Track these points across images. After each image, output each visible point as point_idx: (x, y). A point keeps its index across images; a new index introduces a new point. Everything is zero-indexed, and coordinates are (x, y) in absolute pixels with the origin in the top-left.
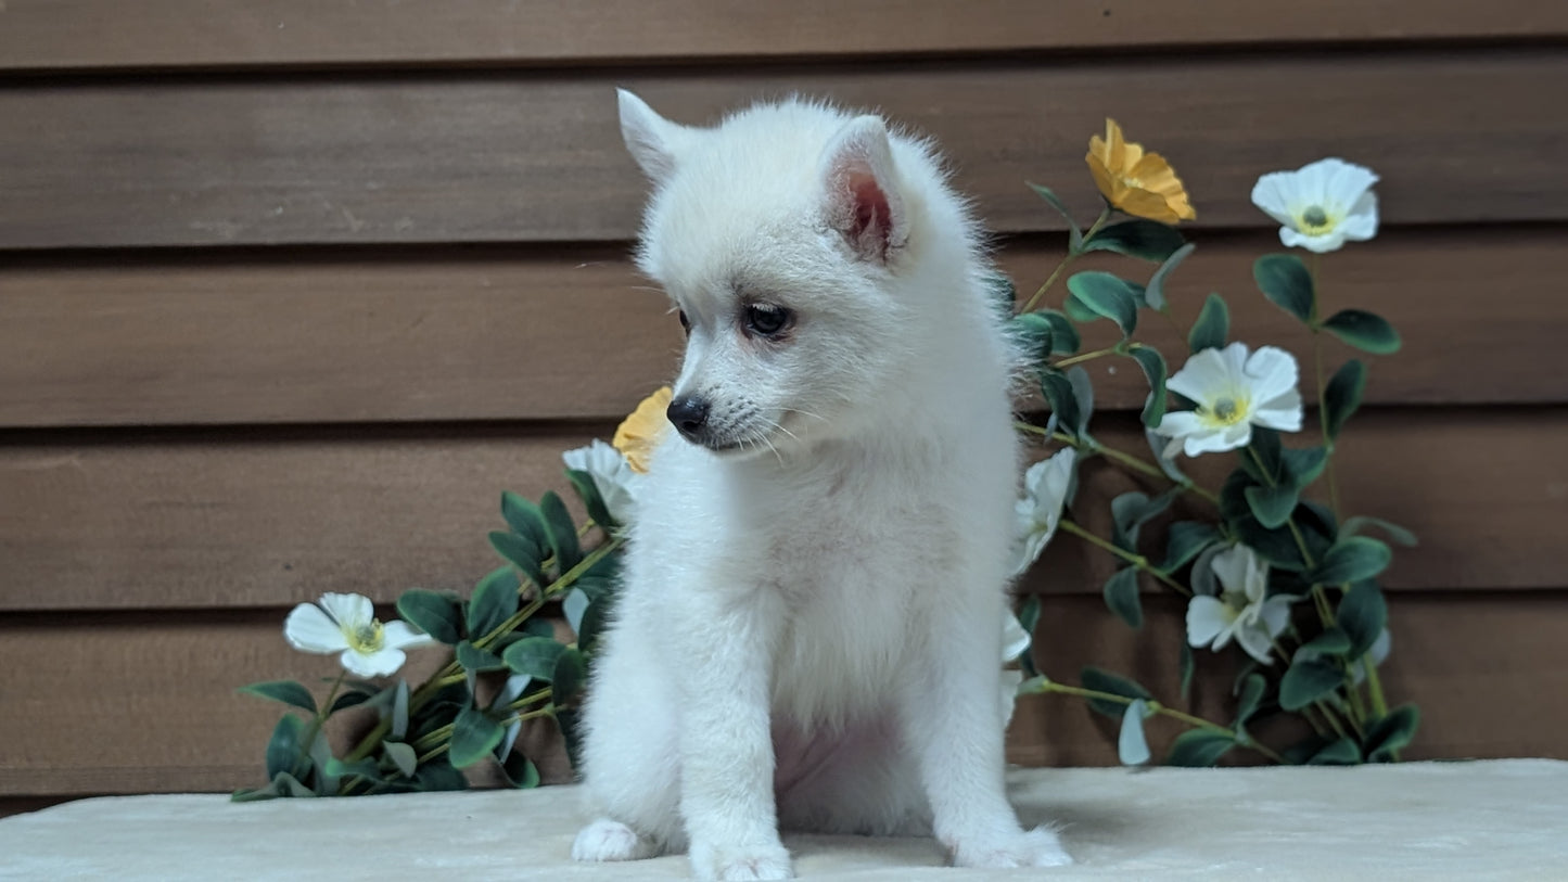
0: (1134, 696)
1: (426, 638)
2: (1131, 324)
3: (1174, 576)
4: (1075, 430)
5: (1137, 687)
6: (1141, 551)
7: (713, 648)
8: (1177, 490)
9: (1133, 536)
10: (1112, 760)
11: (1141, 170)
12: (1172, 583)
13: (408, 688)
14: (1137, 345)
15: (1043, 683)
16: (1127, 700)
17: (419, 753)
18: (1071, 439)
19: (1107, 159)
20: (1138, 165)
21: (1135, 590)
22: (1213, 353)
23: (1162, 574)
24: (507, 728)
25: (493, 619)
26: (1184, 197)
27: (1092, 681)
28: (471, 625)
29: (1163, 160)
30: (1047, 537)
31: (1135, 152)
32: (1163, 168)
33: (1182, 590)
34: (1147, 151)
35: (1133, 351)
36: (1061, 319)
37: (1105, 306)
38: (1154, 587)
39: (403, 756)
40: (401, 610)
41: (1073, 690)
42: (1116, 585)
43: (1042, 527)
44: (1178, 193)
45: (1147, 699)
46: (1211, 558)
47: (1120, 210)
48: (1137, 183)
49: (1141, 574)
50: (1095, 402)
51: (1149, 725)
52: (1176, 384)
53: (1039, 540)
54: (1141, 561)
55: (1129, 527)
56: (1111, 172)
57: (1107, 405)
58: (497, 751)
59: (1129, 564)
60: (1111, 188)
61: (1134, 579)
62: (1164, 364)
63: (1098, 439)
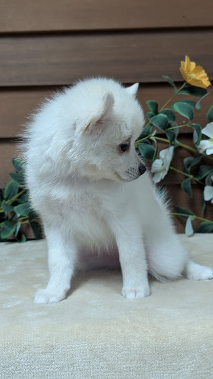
0: (189, 214)
2: (192, 118)
3: (201, 180)
4: (173, 139)
5: (190, 211)
6: (192, 174)
8: (202, 156)
9: (189, 169)
10: (183, 232)
12: (200, 182)
14: (193, 124)
16: (187, 216)
18: (172, 142)
19: (185, 69)
20: (194, 70)
21: (190, 185)
23: (197, 179)
24: (16, 226)
26: (207, 79)
27: (178, 210)
28: (5, 196)
29: (201, 68)
30: (166, 173)
31: (193, 64)
32: (201, 70)
33: (203, 184)
34: (197, 64)
35: (192, 126)
36: (170, 111)
37: (184, 113)
38: (194, 182)
42: (185, 183)
43: (164, 170)
44: (205, 78)
45: (192, 215)
46: (211, 176)
47: (189, 84)
48: (194, 75)
49: (192, 180)
50: (179, 132)
51: (193, 223)
52: (204, 132)
53: (163, 174)
54: (191, 177)
55: (188, 166)
56: (186, 72)
57: (183, 132)
58: (14, 233)
59: (187, 177)
60: (187, 78)
61: (190, 183)
62: (201, 127)
63: (180, 141)
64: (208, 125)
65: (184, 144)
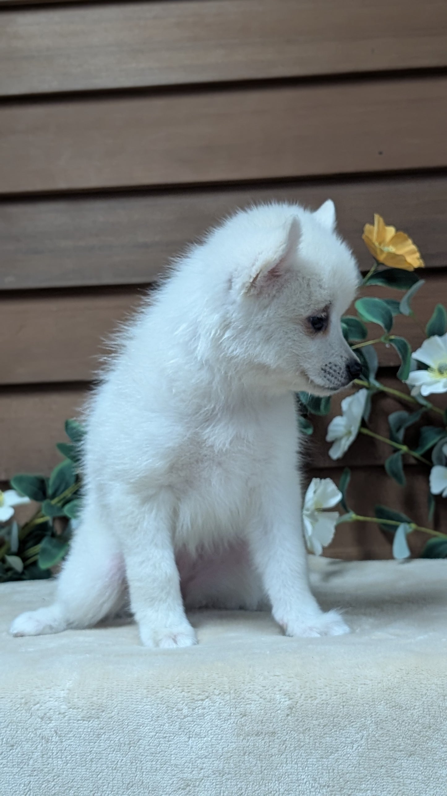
0: (402, 521)
1: (26, 500)
2: (389, 325)
3: (424, 456)
4: (367, 377)
5: (404, 516)
6: (405, 442)
7: (138, 523)
8: (424, 409)
9: (401, 435)
10: (389, 556)
11: (394, 241)
12: (423, 460)
13: (18, 525)
14: (393, 337)
15: (352, 516)
16: (398, 523)
17: (24, 560)
18: (365, 383)
19: (374, 237)
20: (393, 238)
21: (400, 464)
22: (436, 339)
23: (417, 454)
25: (62, 488)
26: (418, 255)
27: (380, 514)
28: (50, 491)
29: (406, 235)
30: (352, 438)
31: (391, 231)
32: (406, 240)
33: (427, 463)
34: (397, 230)
35: (391, 341)
36: (356, 321)
38: (413, 461)
39: (16, 562)
40: (13, 484)
41: (368, 519)
42: (391, 461)
43: (349, 433)
44: (414, 253)
45: (409, 523)
46: (442, 446)
47: (383, 264)
48: (392, 249)
49: (404, 456)
50: (379, 363)
51: (409, 538)
52: (418, 355)
53: (347, 440)
54: (404, 448)
55: (398, 430)
56: (377, 244)
57: (385, 364)
59: (396, 450)
60: (376, 252)
61: (400, 458)
62: (409, 346)
63: (381, 383)
64: (426, 344)
65: (390, 387)
